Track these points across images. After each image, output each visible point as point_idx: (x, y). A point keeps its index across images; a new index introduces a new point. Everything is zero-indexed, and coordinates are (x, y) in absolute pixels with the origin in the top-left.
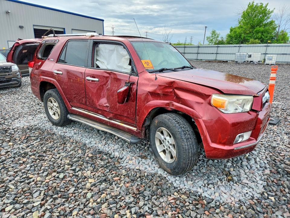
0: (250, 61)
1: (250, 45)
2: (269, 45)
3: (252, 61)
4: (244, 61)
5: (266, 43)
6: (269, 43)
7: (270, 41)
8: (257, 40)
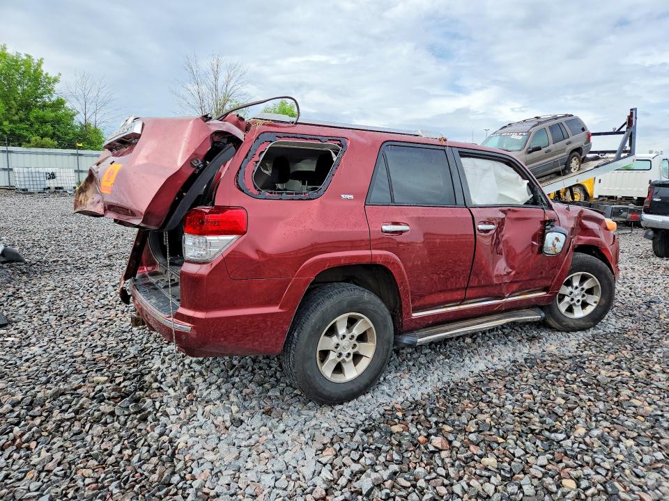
0: (56, 188)
1: (33, 150)
2: (80, 152)
3: (60, 188)
4: (43, 187)
5: (74, 147)
6: (80, 148)
7: (81, 145)
8: (47, 140)
